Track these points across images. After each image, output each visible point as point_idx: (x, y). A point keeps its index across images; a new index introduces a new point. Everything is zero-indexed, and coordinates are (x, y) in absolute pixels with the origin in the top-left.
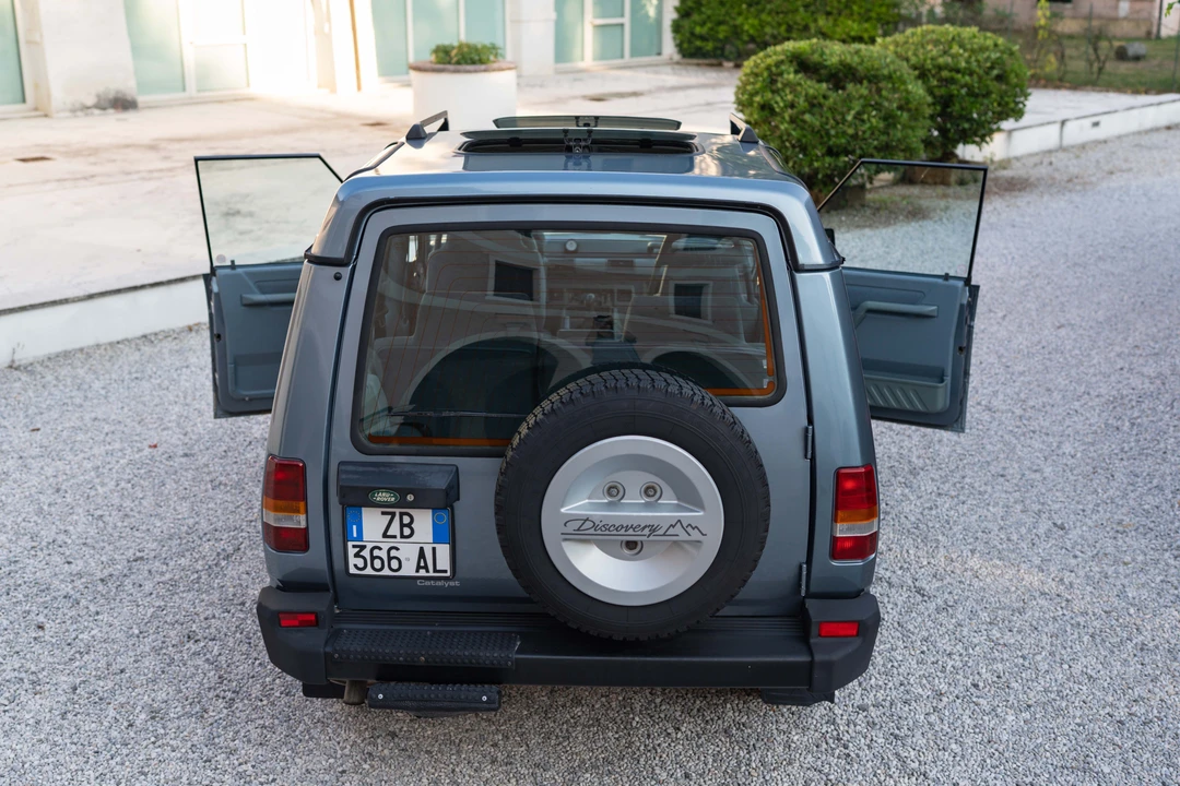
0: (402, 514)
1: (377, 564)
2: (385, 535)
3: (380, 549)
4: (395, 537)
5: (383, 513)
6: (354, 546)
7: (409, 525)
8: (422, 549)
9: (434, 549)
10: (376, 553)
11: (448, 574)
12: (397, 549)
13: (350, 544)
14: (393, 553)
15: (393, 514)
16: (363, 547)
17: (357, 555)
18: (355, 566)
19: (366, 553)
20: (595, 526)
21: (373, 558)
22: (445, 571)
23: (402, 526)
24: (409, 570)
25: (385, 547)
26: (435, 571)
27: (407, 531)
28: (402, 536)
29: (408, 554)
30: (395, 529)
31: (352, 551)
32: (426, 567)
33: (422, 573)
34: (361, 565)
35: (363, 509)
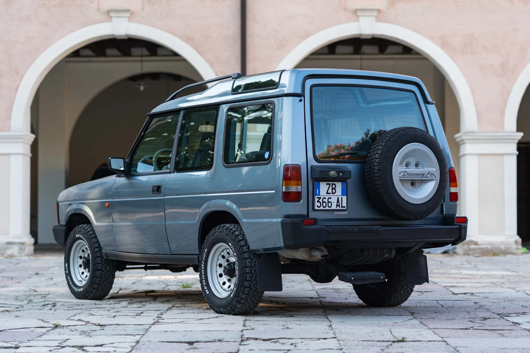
0: (333, 184)
1: (324, 204)
2: (327, 193)
3: (325, 198)
4: (330, 193)
5: (327, 184)
6: (317, 198)
7: (334, 189)
8: (338, 198)
9: (342, 198)
10: (324, 200)
11: (346, 208)
12: (331, 198)
13: (316, 197)
14: (330, 200)
15: (330, 184)
16: (320, 198)
17: (318, 201)
18: (317, 206)
19: (321, 200)
20: (408, 174)
21: (323, 202)
22: (345, 207)
23: (333, 189)
24: (334, 207)
25: (327, 197)
26: (342, 207)
27: (334, 191)
28: (333, 193)
29: (334, 200)
30: (330, 191)
31: (316, 200)
32: (339, 206)
33: (338, 208)
34: (319, 206)
35: (321, 183)
